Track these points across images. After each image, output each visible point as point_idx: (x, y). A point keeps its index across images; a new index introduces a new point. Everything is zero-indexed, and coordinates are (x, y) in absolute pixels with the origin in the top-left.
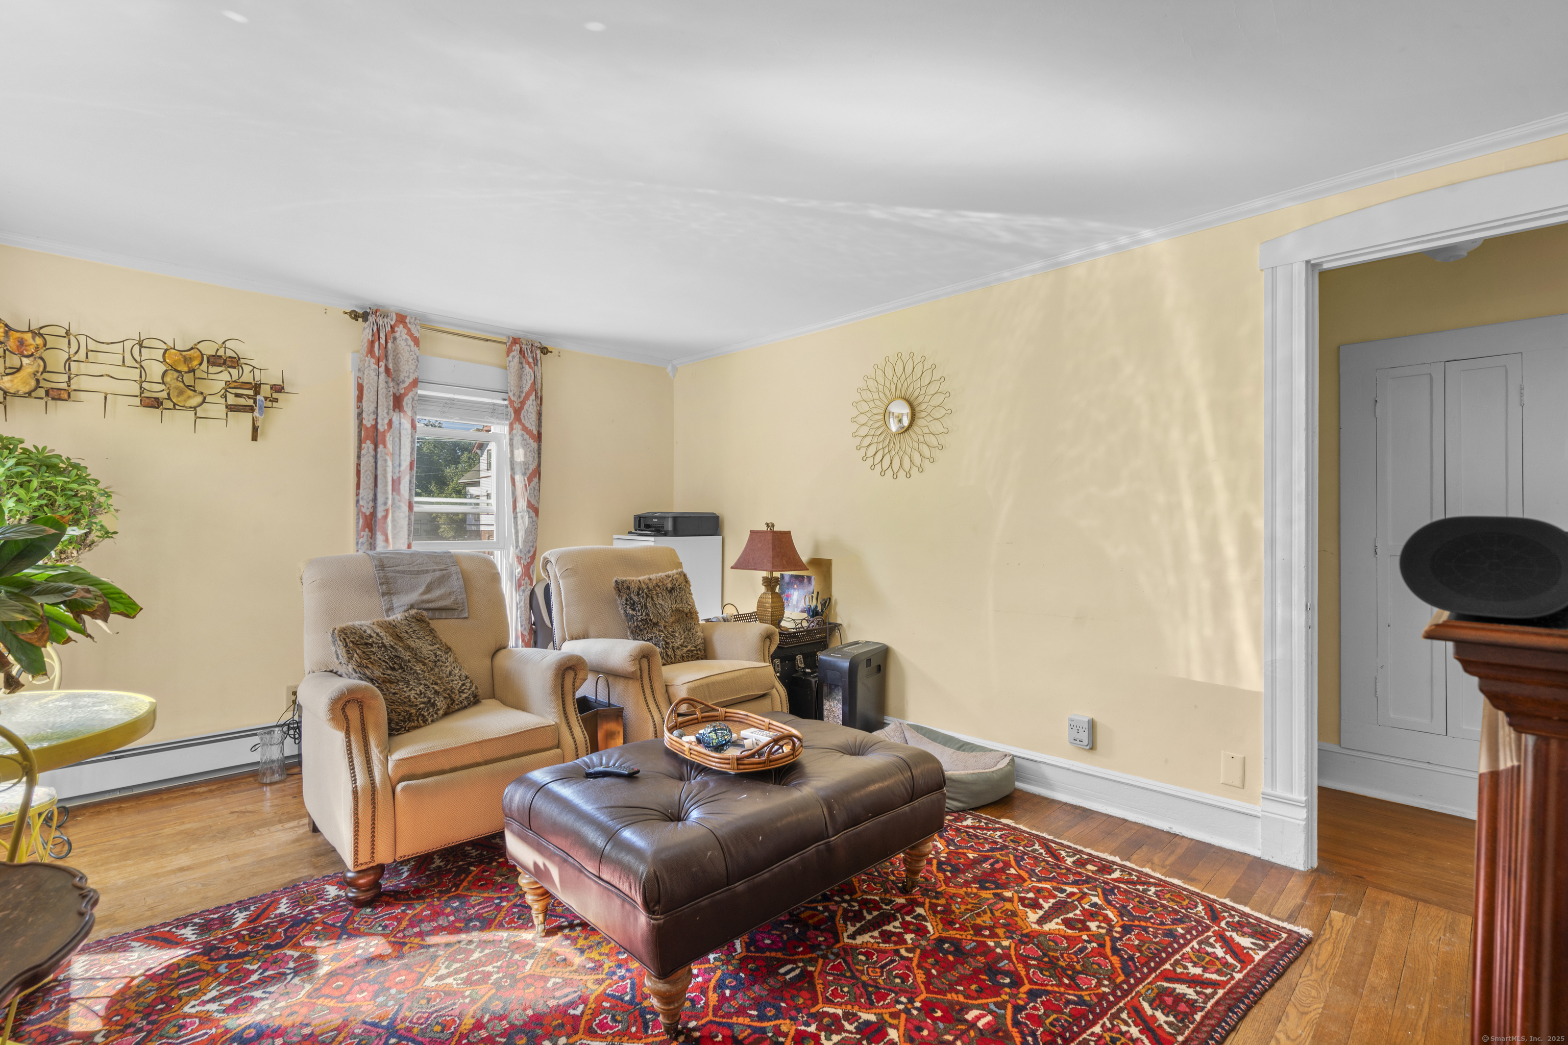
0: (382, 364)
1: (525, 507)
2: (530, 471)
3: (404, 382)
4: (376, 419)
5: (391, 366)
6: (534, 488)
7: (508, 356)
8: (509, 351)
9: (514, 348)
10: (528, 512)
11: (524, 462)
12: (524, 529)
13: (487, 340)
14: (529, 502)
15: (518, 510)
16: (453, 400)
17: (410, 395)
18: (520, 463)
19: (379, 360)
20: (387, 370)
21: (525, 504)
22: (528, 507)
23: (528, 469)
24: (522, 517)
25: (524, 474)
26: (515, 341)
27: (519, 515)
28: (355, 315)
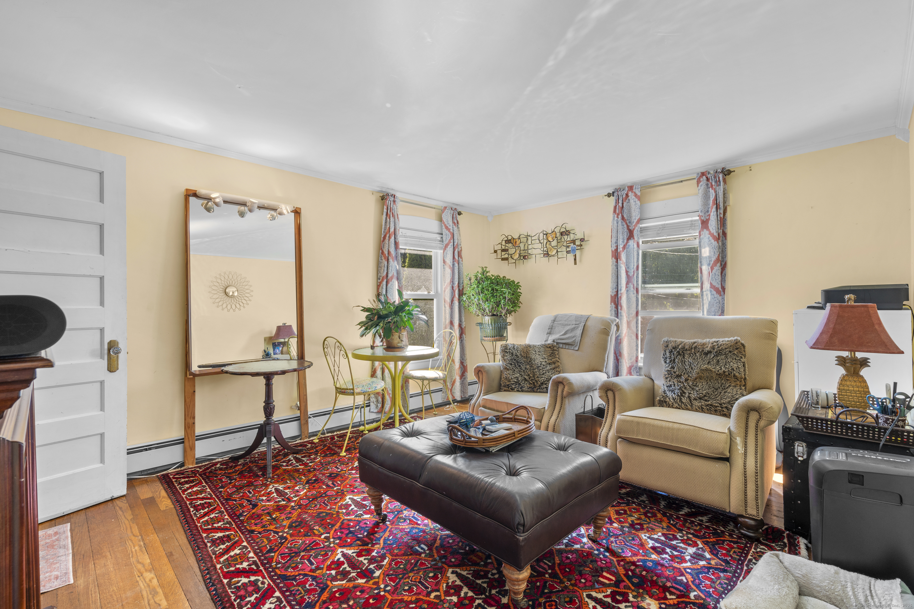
0: (620, 216)
1: (709, 288)
2: (712, 262)
3: (633, 222)
4: (617, 246)
5: (625, 216)
6: (715, 274)
7: (698, 186)
8: (699, 182)
9: (701, 179)
10: (711, 291)
11: (709, 256)
12: (708, 303)
13: (682, 181)
14: (711, 284)
15: (704, 290)
16: (664, 225)
17: (636, 228)
18: (706, 257)
19: (618, 215)
20: (623, 218)
21: (709, 285)
22: (711, 287)
23: (711, 261)
24: (707, 295)
25: (709, 265)
26: (703, 174)
27: (704, 293)
28: (609, 195)
